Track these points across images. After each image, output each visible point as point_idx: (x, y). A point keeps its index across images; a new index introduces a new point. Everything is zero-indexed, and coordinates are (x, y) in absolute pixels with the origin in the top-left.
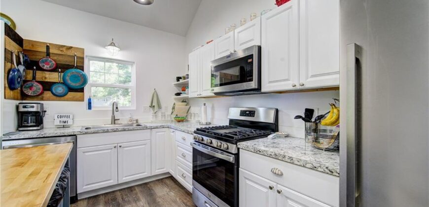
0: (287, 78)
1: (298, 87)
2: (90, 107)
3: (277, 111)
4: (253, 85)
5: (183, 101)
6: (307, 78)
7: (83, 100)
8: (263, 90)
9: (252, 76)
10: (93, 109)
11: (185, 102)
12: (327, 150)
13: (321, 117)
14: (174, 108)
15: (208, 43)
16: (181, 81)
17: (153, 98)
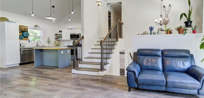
2: (29, 42)
5: (57, 41)
7: (28, 40)
10: (30, 42)
14: (55, 42)
15: (68, 29)
16: (58, 35)
17: (49, 39)
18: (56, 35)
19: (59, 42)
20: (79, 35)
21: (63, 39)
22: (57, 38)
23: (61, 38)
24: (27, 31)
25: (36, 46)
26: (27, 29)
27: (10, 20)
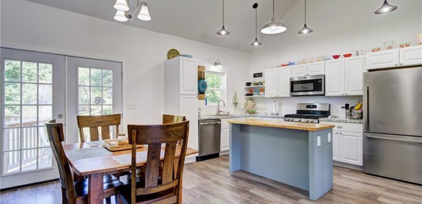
0: (339, 90)
1: (345, 95)
2: (206, 104)
3: (330, 105)
4: (322, 93)
5: (250, 100)
6: (348, 91)
7: (205, 99)
8: (326, 95)
9: (321, 88)
11: (252, 100)
12: (357, 119)
13: (352, 108)
14: (246, 105)
15: (283, 66)
16: (252, 86)
17: (235, 97)
18: (249, 84)
19: (254, 103)
20: (321, 80)
21: (266, 96)
22: (249, 93)
23: (261, 93)
24: (204, 79)
25: (216, 114)
26: (204, 73)
27: (181, 54)
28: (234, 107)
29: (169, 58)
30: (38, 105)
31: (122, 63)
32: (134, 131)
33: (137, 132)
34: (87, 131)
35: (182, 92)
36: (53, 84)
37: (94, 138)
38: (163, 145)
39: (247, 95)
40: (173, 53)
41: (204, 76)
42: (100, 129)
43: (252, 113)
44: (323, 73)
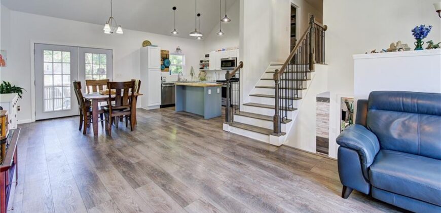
2: (170, 74)
5: (203, 72)
7: (169, 71)
9: (235, 65)
14: (200, 74)
15: (219, 51)
16: (203, 63)
17: (192, 70)
18: (201, 61)
20: (234, 60)
21: (210, 69)
23: (208, 67)
24: (168, 58)
25: (177, 80)
26: (169, 55)
27: (152, 44)
28: (191, 76)
29: (143, 46)
30: (62, 75)
31: (112, 50)
32: (110, 84)
33: (111, 85)
34: (91, 88)
35: (149, 67)
36: (71, 63)
37: (95, 91)
38: (123, 90)
39: (201, 68)
40: (146, 43)
41: (169, 56)
42: (98, 87)
43: (203, 80)
44: (235, 56)
